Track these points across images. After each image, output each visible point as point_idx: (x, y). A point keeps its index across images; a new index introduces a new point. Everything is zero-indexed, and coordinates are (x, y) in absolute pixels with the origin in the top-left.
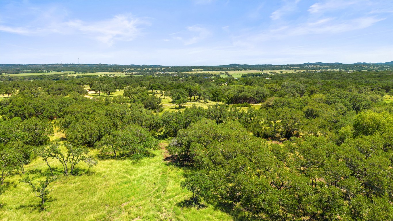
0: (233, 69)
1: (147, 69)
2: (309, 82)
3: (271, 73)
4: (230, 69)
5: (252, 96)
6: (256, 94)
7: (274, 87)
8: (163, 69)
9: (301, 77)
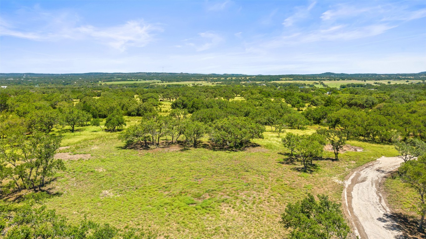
0: (328, 78)
1: (230, 78)
2: (420, 93)
3: (376, 83)
4: (325, 78)
5: (362, 103)
6: (366, 102)
7: (382, 97)
8: (248, 78)
9: (414, 88)
